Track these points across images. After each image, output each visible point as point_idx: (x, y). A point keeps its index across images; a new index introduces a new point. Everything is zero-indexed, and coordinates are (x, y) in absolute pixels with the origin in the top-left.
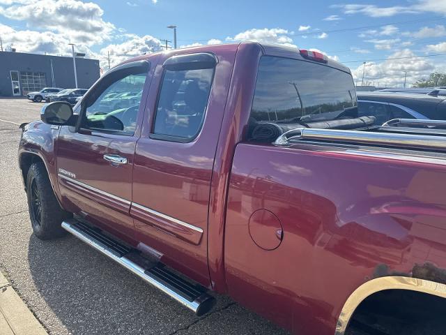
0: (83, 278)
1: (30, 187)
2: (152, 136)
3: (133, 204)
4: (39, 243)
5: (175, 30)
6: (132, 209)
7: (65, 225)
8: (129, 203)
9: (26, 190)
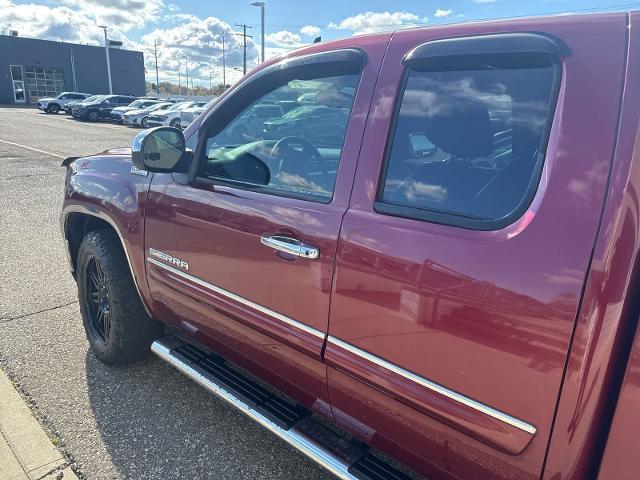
0: (198, 450)
1: (85, 273)
2: (380, 207)
3: (330, 339)
4: (103, 371)
5: (263, 9)
6: (328, 348)
7: (159, 348)
8: (322, 336)
9: (74, 274)
